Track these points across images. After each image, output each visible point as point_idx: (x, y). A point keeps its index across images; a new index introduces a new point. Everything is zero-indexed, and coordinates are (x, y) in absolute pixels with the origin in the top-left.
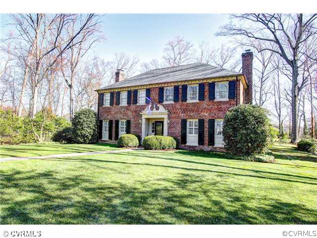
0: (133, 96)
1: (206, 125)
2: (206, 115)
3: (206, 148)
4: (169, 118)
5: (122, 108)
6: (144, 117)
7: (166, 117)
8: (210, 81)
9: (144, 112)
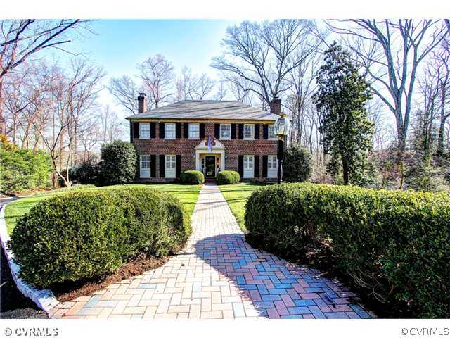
0: (182, 129)
1: (261, 160)
2: (261, 152)
3: (261, 179)
4: (226, 153)
5: (168, 141)
6: (198, 152)
7: (223, 152)
8: (265, 123)
9: (197, 147)
